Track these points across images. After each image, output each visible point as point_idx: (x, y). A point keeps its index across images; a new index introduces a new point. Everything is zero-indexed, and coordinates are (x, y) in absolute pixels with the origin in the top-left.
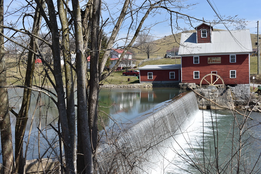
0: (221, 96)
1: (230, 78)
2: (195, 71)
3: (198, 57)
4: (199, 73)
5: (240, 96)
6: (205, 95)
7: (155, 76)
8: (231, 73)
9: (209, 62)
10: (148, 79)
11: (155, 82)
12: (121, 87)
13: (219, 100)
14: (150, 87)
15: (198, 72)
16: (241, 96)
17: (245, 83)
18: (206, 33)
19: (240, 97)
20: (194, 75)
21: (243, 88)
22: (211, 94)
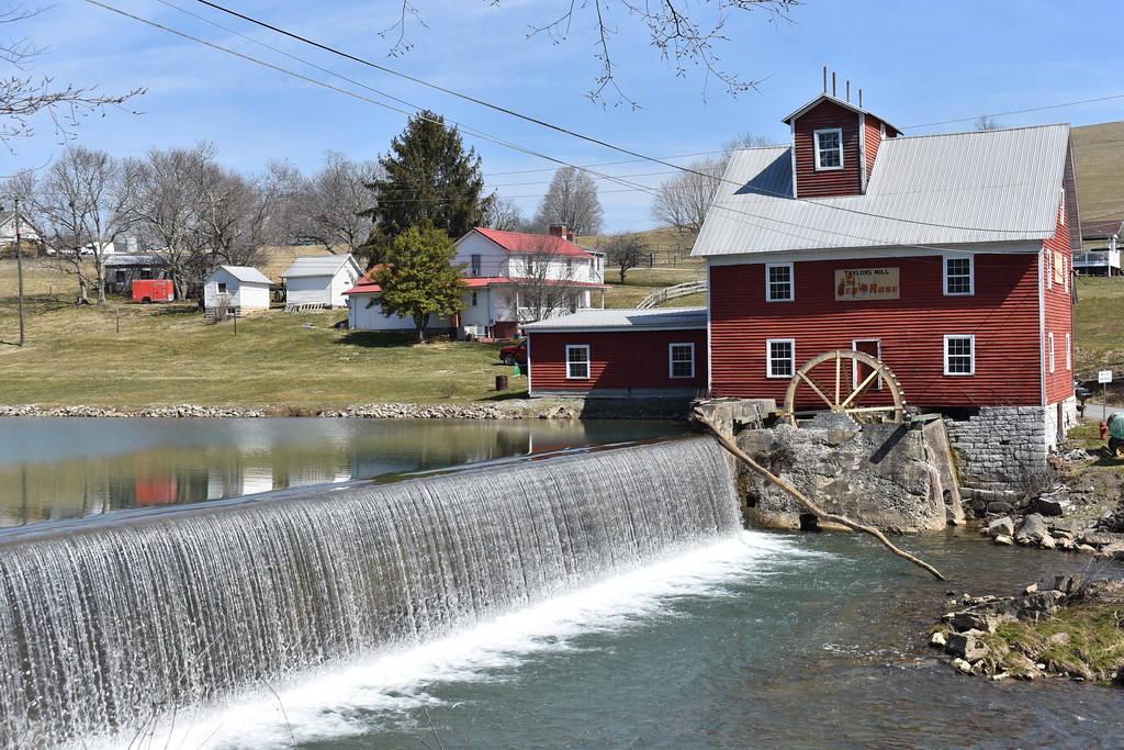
0: (872, 465)
1: (947, 372)
2: (776, 336)
3: (787, 269)
4: (793, 346)
5: (993, 470)
6: (795, 460)
7: (602, 365)
8: (951, 352)
9: (841, 293)
10: (568, 376)
11: (601, 394)
12: (433, 416)
13: (862, 486)
14: (568, 418)
15: (788, 345)
16: (1001, 470)
17: (1017, 403)
18: (841, 145)
19: (997, 472)
20: (769, 359)
21: (1008, 427)
22: (826, 451)
